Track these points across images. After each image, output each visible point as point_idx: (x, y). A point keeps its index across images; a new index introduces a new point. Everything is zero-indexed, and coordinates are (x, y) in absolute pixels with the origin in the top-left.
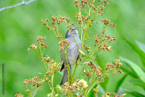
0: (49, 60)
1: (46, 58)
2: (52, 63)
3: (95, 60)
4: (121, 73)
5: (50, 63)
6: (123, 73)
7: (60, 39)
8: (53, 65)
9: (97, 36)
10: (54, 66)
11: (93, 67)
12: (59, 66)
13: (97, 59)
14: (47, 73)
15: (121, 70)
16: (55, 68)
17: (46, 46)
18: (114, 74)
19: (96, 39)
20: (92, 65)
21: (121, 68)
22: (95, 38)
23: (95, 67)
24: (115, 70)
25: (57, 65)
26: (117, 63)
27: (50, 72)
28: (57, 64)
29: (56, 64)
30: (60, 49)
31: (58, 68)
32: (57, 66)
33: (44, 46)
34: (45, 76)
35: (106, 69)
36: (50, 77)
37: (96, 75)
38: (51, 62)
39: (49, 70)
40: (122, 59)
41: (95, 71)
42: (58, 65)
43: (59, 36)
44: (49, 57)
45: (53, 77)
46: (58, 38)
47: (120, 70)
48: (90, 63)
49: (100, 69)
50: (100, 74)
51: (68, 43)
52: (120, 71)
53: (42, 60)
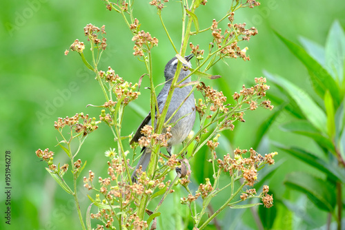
0: (111, 77)
1: (104, 72)
2: (118, 82)
3: (212, 78)
4: (267, 106)
5: (114, 83)
6: (272, 107)
7: (136, 31)
8: (122, 88)
9: (216, 26)
10: (123, 90)
11: (207, 93)
12: (134, 90)
13: (217, 77)
14: (107, 105)
15: (268, 102)
16: (126, 94)
17: (104, 46)
18: (252, 108)
19: (214, 32)
20: (205, 88)
21: (269, 96)
22: (212, 30)
23: (211, 93)
24: (255, 102)
25: (129, 89)
26: (259, 85)
27: (112, 102)
28: (131, 85)
29: (128, 86)
30: (134, 53)
31: (133, 95)
32: (131, 91)
33: (100, 46)
34: (104, 110)
35: (236, 98)
36: (113, 113)
37: (214, 110)
38: (116, 82)
39: (111, 98)
40: (271, 77)
41: (211, 102)
42: (133, 87)
43: (133, 25)
44: (111, 71)
45: (120, 113)
46: (132, 28)
47: (265, 101)
48: (201, 85)
49: (222, 97)
50: (221, 109)
51: (152, 39)
52: (266, 103)
53: (95, 75)
